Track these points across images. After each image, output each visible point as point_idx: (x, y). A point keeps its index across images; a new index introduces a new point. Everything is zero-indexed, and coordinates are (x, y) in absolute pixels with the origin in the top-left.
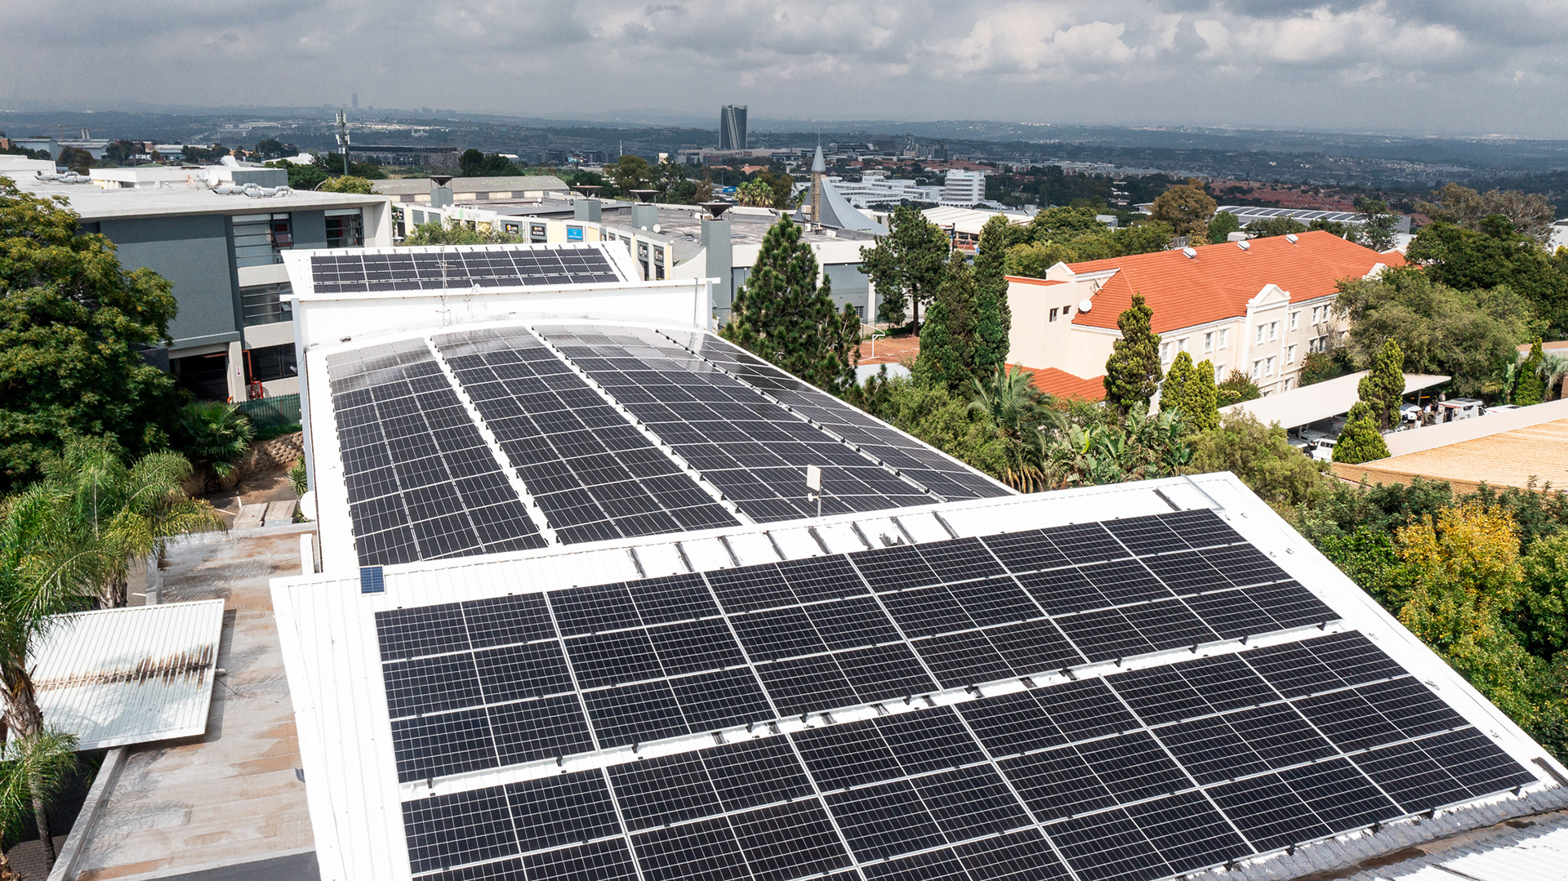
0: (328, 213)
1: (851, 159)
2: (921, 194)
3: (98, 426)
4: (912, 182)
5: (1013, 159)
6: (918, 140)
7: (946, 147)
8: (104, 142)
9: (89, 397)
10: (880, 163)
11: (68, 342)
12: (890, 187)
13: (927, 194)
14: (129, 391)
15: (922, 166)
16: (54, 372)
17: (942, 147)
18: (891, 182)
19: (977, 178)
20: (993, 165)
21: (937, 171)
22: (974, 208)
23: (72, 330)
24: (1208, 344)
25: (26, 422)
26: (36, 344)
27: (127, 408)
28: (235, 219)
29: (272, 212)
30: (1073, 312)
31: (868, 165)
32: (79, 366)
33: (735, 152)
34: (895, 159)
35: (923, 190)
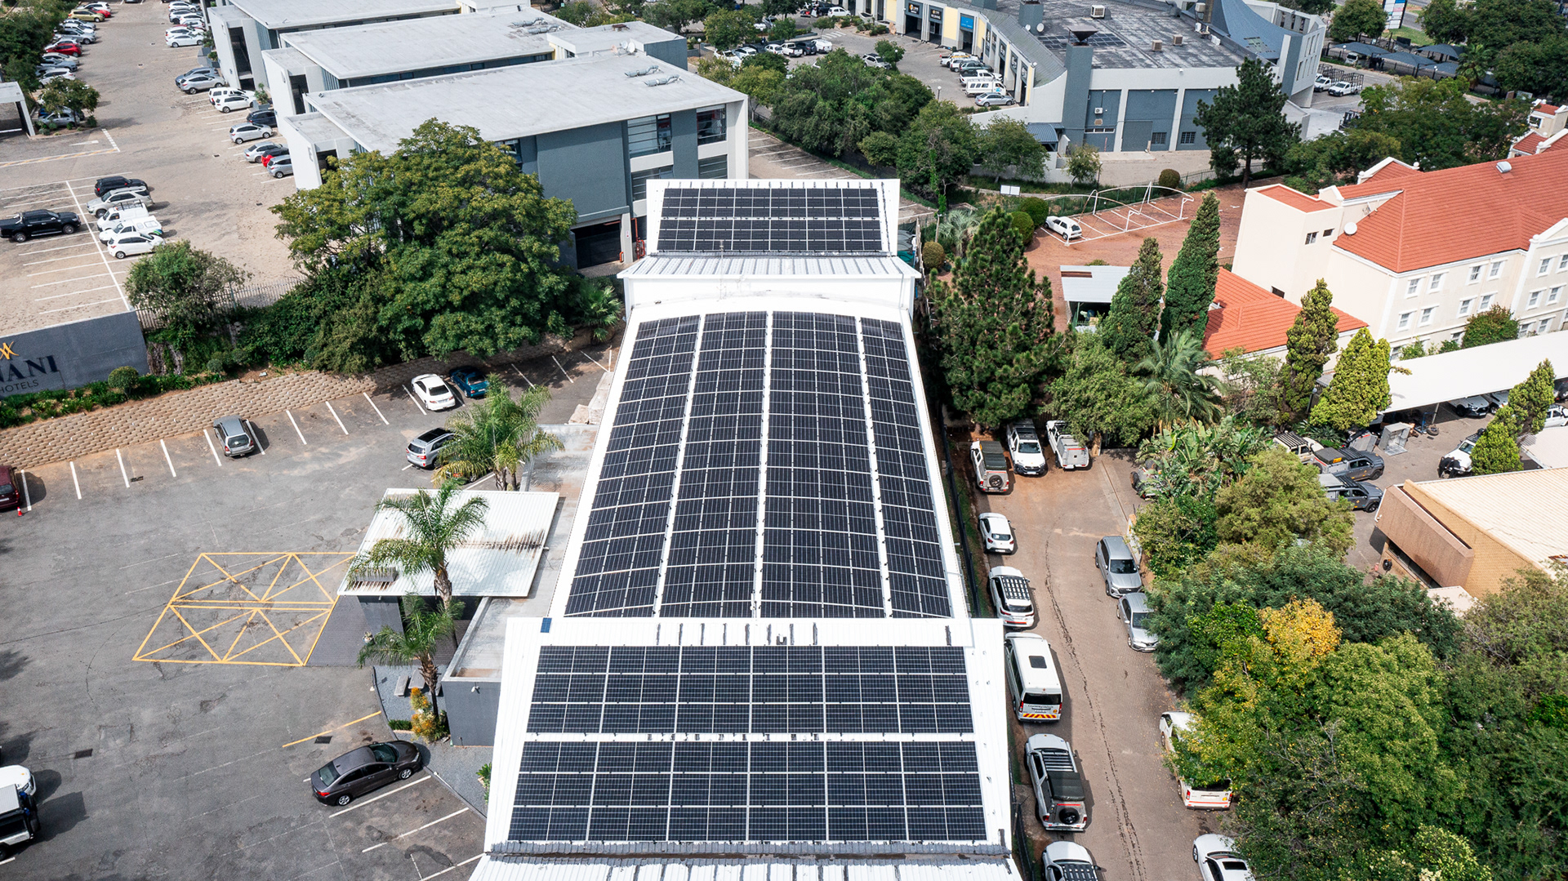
0: (700, 110)
11: (503, 266)
14: (539, 294)
16: (493, 289)
24: (1475, 277)
28: (630, 122)
30: (1334, 236)
32: (509, 282)
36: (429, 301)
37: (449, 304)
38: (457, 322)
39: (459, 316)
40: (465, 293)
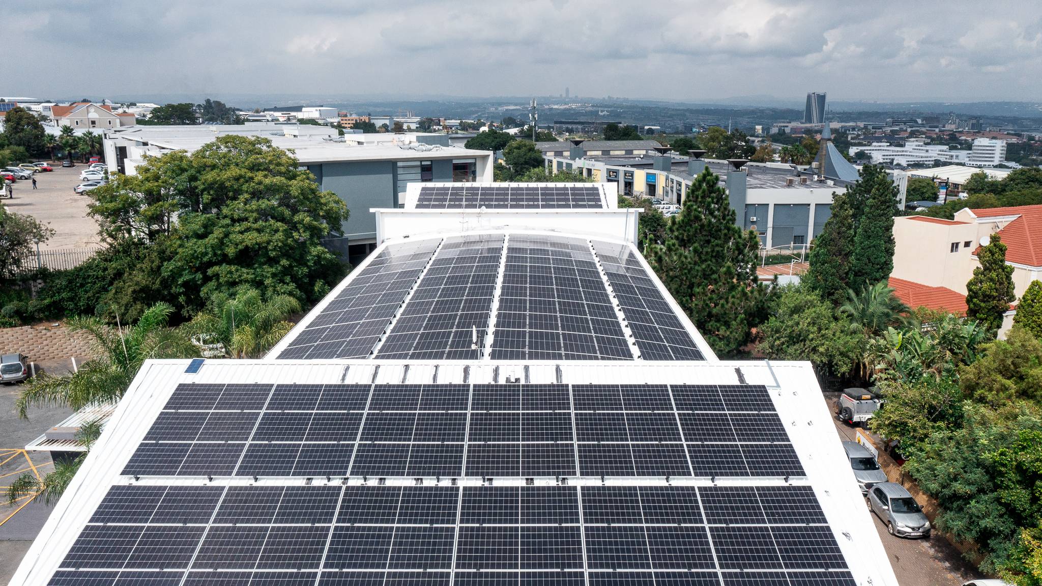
0: (455, 162)
1: (901, 130)
2: (952, 156)
3: (288, 279)
4: (945, 147)
5: (1036, 130)
6: (959, 116)
7: (981, 121)
8: (418, 119)
9: (284, 262)
10: (923, 133)
11: (277, 231)
12: (927, 151)
13: (957, 156)
14: (308, 261)
15: (958, 135)
16: (266, 248)
17: (978, 121)
18: (929, 147)
19: (999, 146)
20: (1019, 135)
21: (969, 139)
22: (996, 167)
23: (279, 224)
25: (248, 274)
26: (259, 231)
27: (306, 270)
28: (399, 164)
29: (421, 160)
30: (973, 247)
31: (913, 134)
32: (280, 244)
33: (815, 125)
34: (937, 130)
35: (954, 153)
36: (207, 254)
37: (225, 256)
38: (231, 273)
39: (233, 268)
40: (240, 247)
